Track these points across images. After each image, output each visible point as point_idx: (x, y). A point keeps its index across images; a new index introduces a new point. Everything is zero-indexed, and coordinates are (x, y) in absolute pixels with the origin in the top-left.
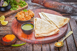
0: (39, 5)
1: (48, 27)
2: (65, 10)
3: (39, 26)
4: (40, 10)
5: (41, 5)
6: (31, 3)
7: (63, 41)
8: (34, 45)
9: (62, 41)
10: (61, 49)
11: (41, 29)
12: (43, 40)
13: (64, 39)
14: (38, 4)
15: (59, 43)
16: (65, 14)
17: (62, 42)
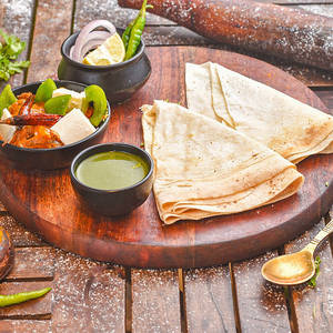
0: (166, 21)
1: (232, 157)
2: (325, 58)
3: (172, 156)
4: (172, 55)
5: (180, 24)
6: (117, 8)
7: (317, 251)
8: (136, 275)
9: (311, 248)
10: (301, 297)
11: (186, 169)
12: (193, 243)
13: (321, 235)
14: (161, 15)
15: (289, 260)
16: (326, 80)
17: (307, 255)
